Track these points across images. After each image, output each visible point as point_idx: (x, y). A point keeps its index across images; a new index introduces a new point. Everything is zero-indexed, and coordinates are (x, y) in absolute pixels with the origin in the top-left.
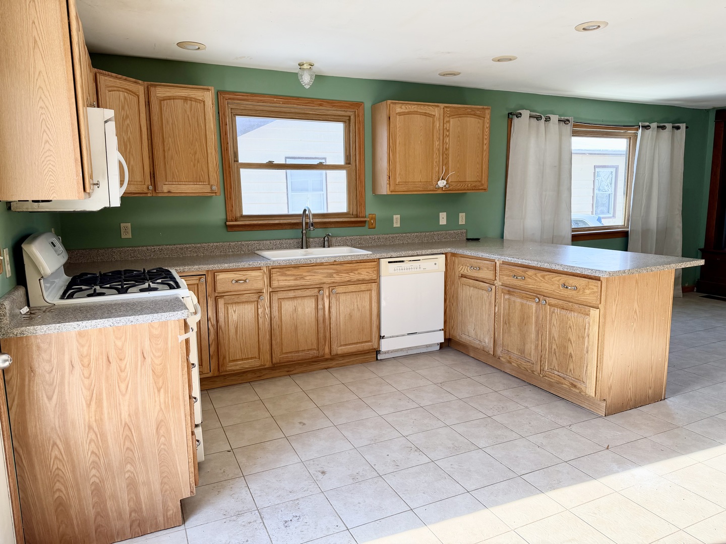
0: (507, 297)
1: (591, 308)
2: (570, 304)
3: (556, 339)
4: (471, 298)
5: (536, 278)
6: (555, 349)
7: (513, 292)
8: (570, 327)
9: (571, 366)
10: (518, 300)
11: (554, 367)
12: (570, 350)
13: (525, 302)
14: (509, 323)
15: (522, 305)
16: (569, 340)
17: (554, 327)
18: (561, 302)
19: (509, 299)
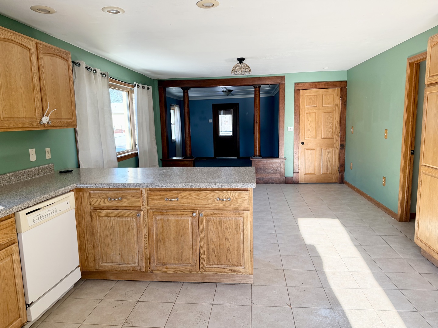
0: (159, 218)
1: (244, 211)
2: (225, 212)
3: (214, 240)
4: (112, 227)
5: (191, 197)
6: (213, 248)
7: (166, 212)
8: (226, 228)
9: (230, 257)
10: (172, 218)
11: (214, 262)
12: (228, 245)
13: (179, 218)
14: (163, 239)
15: (177, 221)
16: (227, 238)
17: (211, 232)
18: (216, 212)
19: (162, 219)
